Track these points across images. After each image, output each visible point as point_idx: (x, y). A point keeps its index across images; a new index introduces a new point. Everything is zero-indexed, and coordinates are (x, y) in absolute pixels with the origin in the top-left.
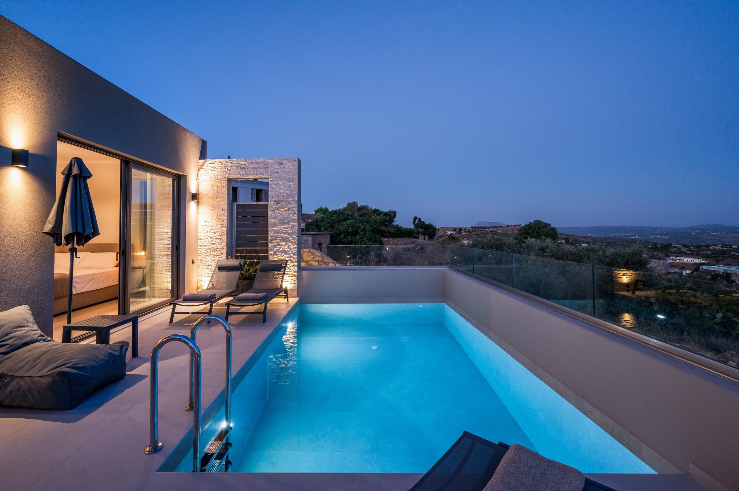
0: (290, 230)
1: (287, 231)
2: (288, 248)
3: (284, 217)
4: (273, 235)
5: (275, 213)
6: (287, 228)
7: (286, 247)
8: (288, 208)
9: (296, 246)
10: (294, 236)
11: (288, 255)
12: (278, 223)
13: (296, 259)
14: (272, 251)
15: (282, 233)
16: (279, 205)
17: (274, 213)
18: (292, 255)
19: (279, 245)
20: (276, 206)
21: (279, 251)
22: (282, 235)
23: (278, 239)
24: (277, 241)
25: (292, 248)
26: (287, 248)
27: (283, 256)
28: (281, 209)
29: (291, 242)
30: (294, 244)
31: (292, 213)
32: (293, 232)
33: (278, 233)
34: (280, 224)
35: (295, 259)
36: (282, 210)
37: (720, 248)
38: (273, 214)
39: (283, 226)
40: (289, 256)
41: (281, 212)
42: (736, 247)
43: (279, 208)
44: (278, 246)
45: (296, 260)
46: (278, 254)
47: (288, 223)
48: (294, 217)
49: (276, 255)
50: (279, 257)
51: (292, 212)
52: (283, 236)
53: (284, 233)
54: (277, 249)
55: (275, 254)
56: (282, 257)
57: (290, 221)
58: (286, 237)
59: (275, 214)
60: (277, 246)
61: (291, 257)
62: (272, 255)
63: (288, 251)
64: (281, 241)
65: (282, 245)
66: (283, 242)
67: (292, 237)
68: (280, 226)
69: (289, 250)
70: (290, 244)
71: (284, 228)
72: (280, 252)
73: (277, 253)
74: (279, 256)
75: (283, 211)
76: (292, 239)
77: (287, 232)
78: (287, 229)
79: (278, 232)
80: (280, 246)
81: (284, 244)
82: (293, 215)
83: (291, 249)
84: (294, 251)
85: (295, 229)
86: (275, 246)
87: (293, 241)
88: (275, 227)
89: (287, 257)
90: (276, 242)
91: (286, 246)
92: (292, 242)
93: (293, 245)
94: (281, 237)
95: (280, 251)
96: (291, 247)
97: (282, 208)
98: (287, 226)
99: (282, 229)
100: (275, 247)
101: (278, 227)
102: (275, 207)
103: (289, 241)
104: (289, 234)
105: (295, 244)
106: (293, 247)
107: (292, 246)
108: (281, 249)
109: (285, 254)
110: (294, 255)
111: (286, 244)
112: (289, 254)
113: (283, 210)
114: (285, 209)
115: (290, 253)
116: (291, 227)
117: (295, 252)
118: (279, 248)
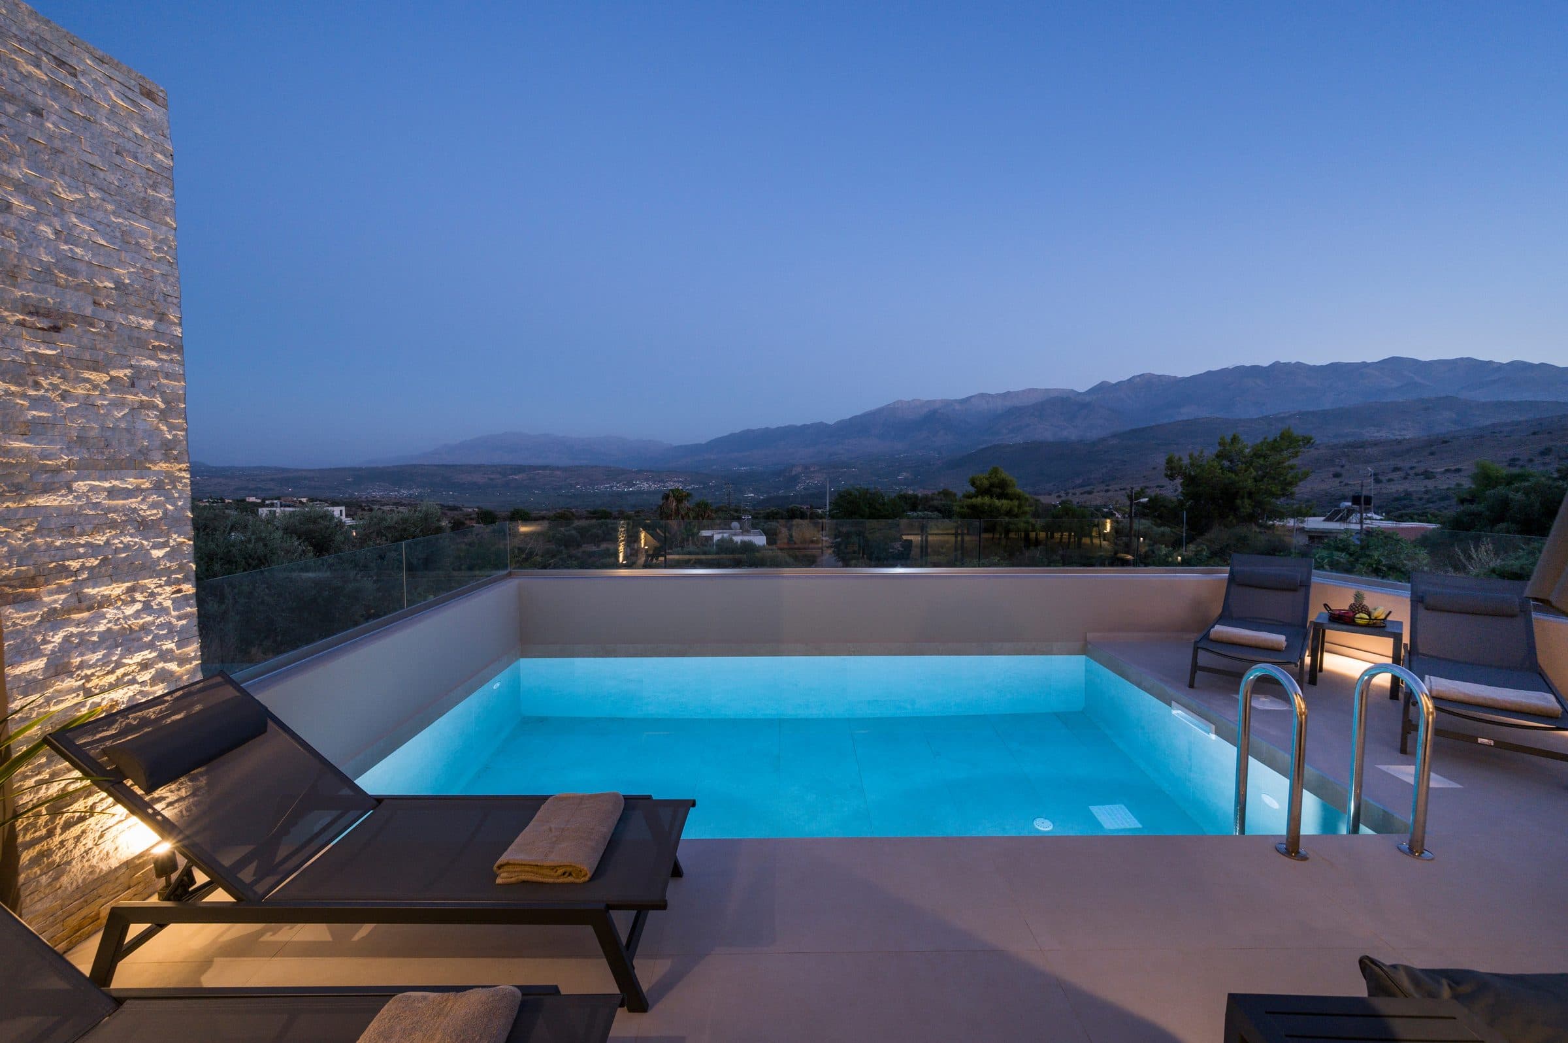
0: (153, 506)
1: (134, 510)
2: (147, 607)
3: (102, 428)
4: (34, 548)
5: (41, 392)
6: (128, 494)
7: (130, 611)
8: (128, 371)
9: (189, 588)
10: (176, 539)
11: (148, 654)
12: (68, 465)
13: (194, 658)
14: (36, 653)
15: (98, 529)
16: (62, 346)
17: (31, 392)
18: (169, 645)
19: (80, 602)
20: (50, 344)
21: (84, 644)
22: (100, 539)
23: (74, 565)
24: (67, 582)
25: (168, 603)
26: (137, 615)
27: (119, 665)
28: (87, 374)
29: (159, 575)
30: (178, 582)
31: (156, 407)
32: (166, 512)
33: (67, 531)
34: (86, 469)
35: (189, 661)
36: (87, 380)
37: (207, 504)
38: (29, 397)
39: (107, 485)
40: (154, 654)
41: (80, 391)
42: (230, 501)
43: (70, 359)
44: (80, 611)
45: (195, 663)
46: (81, 666)
47: (137, 463)
48: (172, 427)
49: (70, 674)
50: (88, 678)
51: (158, 401)
52: (107, 542)
53: (113, 525)
54: (67, 639)
55: (58, 668)
56: (112, 672)
57: (145, 453)
58: (127, 547)
59: (36, 403)
60: (69, 612)
61: (164, 656)
62: (31, 685)
63: (144, 628)
64: (95, 577)
65: (106, 601)
66: (114, 578)
67: (165, 544)
68: (81, 486)
69: (150, 618)
70: (151, 583)
71: (112, 493)
72: (94, 648)
73: (76, 661)
74: (89, 672)
75: (95, 387)
76: (166, 555)
77: (131, 521)
78: (133, 502)
79: (70, 523)
80: (89, 609)
81: (116, 590)
82: (164, 416)
83: (163, 611)
84: (179, 618)
85: (179, 498)
86: (53, 619)
87: (174, 565)
88: (47, 489)
89: (144, 666)
90: (61, 589)
91: (134, 601)
92: (168, 571)
93: (175, 588)
94: (94, 550)
95: (95, 638)
96: (159, 599)
97: (88, 368)
98: (130, 483)
99: (101, 498)
100: (56, 628)
101: (70, 490)
102: (34, 353)
103: (150, 568)
104: (144, 526)
105: (186, 580)
106: (174, 601)
107: (165, 596)
108: (101, 628)
109: (130, 652)
110: (180, 645)
111: (131, 590)
112: (151, 646)
113: (100, 378)
114: (113, 373)
115: (156, 637)
116: (158, 487)
117: (184, 622)
118: (86, 622)
